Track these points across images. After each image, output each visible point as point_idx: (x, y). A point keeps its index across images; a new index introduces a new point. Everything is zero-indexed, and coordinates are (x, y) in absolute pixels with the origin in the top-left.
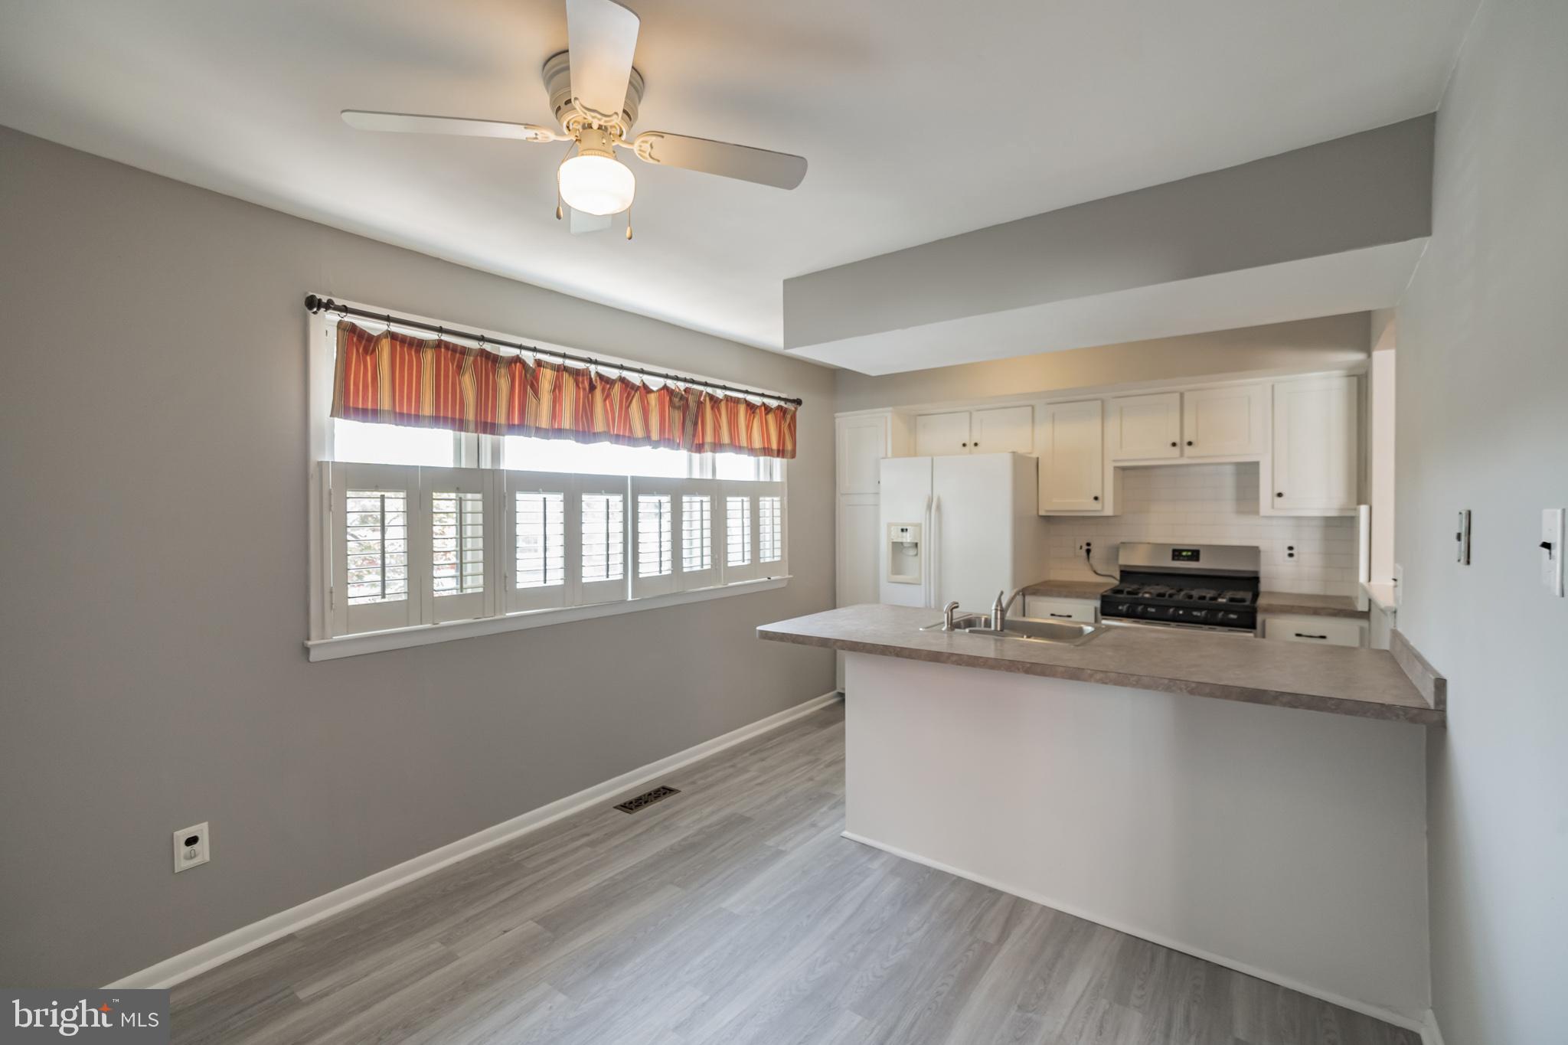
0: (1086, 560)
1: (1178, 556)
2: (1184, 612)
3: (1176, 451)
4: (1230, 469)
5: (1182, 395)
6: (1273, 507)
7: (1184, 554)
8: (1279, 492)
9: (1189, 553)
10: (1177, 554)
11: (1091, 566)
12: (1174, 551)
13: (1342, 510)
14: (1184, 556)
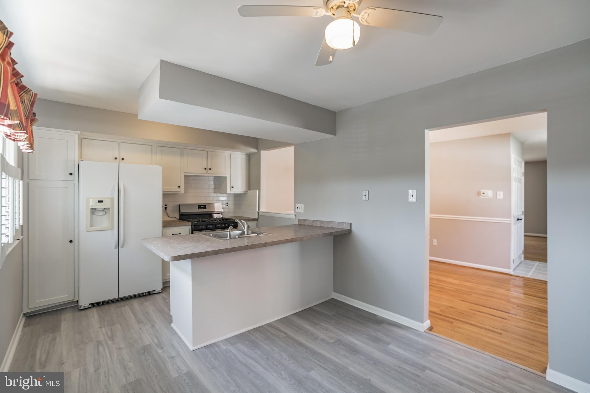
0: (165, 212)
1: (199, 207)
2: (220, 226)
3: (205, 171)
4: (212, 178)
5: (207, 152)
6: (230, 191)
7: (202, 207)
8: (233, 186)
9: (203, 207)
10: (200, 207)
11: (167, 214)
12: (198, 206)
13: (245, 192)
14: (202, 208)
